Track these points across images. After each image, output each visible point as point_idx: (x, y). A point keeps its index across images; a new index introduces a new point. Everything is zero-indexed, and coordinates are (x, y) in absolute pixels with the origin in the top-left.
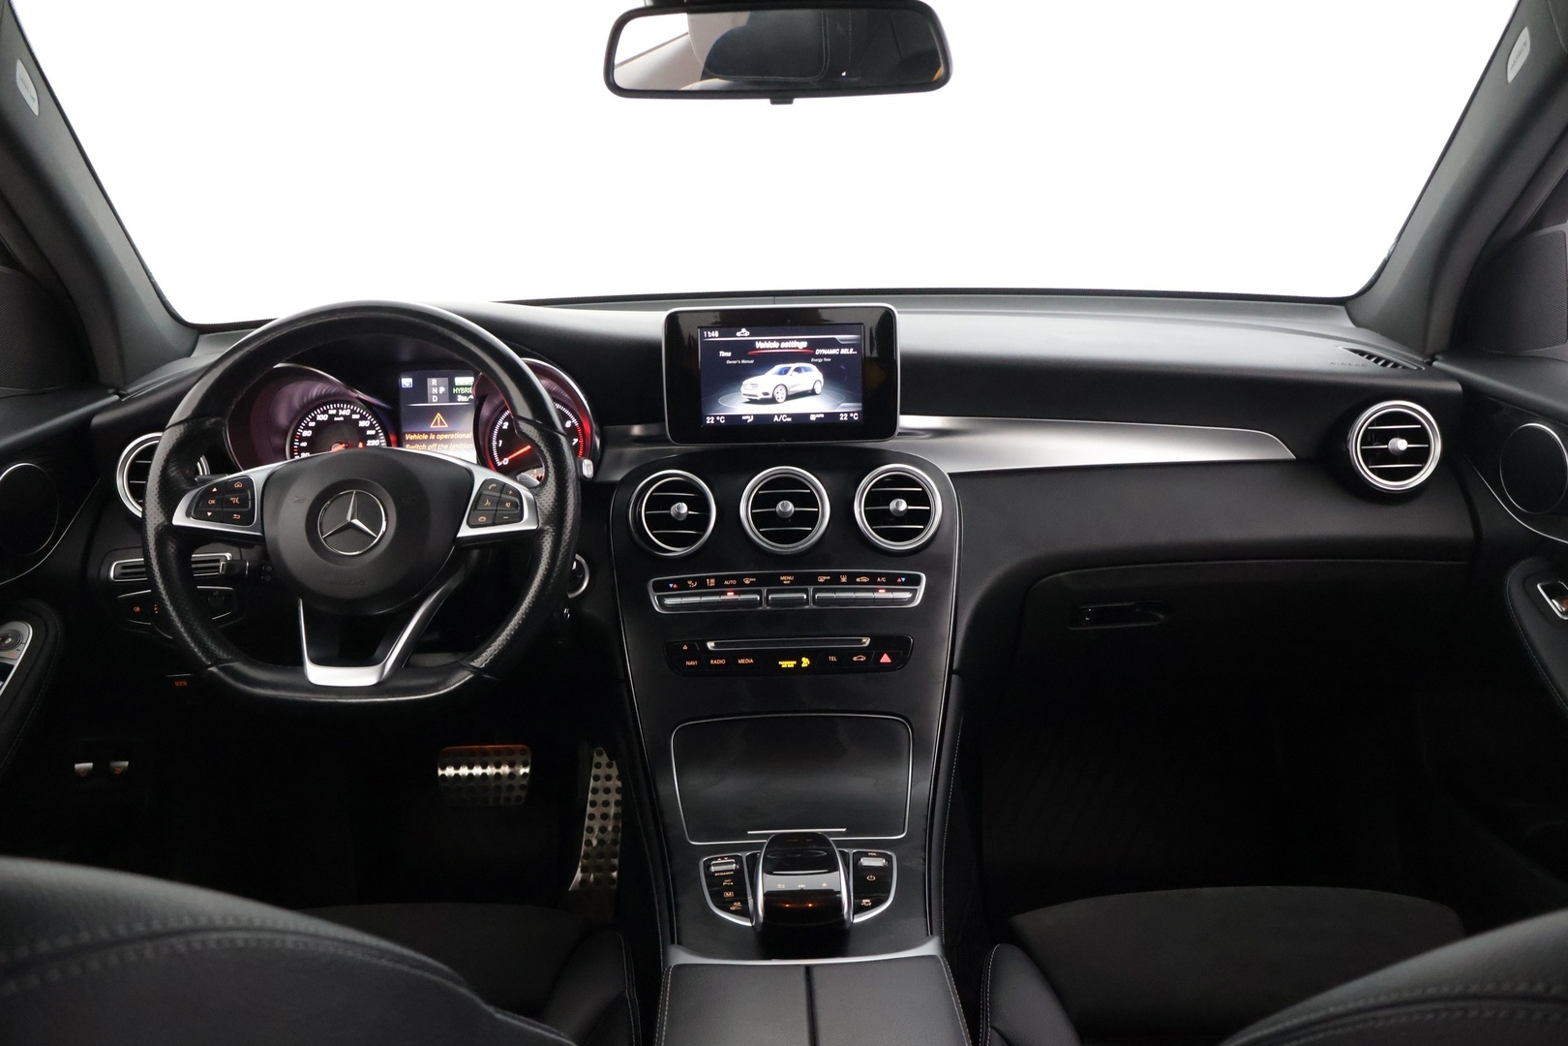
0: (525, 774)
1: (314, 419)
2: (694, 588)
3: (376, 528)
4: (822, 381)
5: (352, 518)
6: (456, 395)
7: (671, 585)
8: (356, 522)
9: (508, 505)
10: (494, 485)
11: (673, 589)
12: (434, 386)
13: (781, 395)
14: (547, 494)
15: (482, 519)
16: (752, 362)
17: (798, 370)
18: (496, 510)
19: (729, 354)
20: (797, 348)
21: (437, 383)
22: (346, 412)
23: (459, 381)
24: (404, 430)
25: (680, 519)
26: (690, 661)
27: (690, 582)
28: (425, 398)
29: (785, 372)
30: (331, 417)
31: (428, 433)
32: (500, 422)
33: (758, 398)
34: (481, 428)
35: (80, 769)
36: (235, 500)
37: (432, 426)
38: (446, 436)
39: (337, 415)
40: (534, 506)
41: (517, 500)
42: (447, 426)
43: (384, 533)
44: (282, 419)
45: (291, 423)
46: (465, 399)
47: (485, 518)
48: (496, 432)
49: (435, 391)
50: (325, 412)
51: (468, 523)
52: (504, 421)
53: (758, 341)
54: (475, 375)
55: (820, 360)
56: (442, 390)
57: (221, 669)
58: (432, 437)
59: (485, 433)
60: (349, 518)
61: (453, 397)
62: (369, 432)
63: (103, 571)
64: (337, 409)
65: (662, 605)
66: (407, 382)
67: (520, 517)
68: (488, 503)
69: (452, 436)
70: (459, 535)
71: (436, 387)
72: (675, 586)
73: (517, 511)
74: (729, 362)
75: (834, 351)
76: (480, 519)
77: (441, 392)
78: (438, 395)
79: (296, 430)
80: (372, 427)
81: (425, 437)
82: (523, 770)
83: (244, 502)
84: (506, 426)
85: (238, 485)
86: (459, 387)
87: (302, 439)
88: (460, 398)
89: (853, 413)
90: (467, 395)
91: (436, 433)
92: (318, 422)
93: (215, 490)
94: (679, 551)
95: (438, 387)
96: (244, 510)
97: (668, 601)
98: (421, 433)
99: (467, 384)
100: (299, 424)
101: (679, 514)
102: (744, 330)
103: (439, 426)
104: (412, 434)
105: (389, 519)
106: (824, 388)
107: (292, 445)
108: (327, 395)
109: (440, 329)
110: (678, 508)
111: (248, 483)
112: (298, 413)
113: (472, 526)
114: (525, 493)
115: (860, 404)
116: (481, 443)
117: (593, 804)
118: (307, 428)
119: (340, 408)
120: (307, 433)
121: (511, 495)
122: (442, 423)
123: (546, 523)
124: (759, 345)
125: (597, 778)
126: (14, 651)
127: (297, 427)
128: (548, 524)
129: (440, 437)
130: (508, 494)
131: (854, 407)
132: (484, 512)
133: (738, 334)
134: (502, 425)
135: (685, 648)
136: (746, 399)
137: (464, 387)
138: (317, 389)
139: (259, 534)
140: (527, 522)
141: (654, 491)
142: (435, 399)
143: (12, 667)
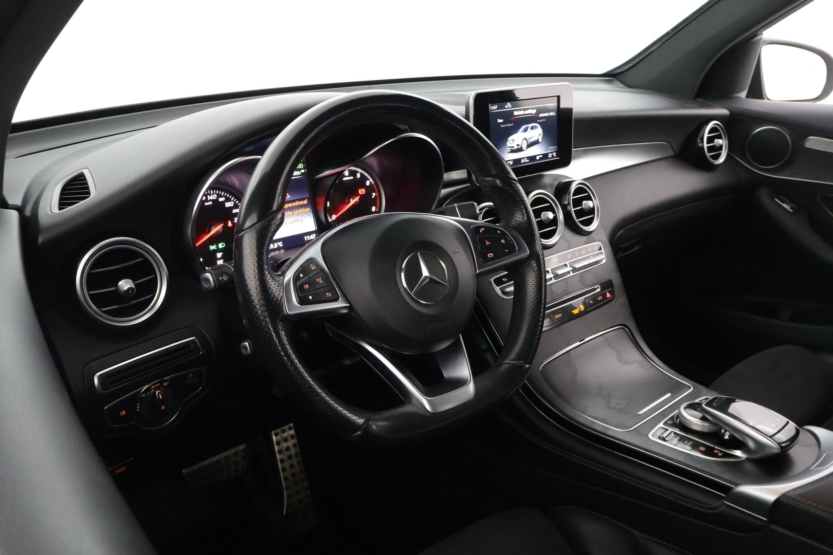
4: (542, 134)
7: (504, 279)
9: (503, 241)
10: (483, 229)
13: (524, 147)
15: (491, 255)
16: (512, 125)
17: (532, 128)
19: (502, 121)
20: (531, 114)
22: (214, 197)
29: (526, 130)
30: (203, 202)
33: (515, 149)
39: (207, 200)
41: (507, 237)
46: (299, 173)
51: (479, 261)
53: (515, 110)
55: (541, 121)
62: (234, 211)
63: (88, 386)
68: (488, 243)
70: (478, 271)
74: (502, 126)
75: (546, 115)
76: (489, 256)
80: (236, 206)
89: (554, 152)
102: (509, 104)
106: (543, 138)
113: (484, 262)
115: (556, 147)
121: (500, 234)
124: (516, 113)
130: (497, 234)
131: (554, 149)
133: (506, 107)
136: (509, 150)
140: (521, 251)
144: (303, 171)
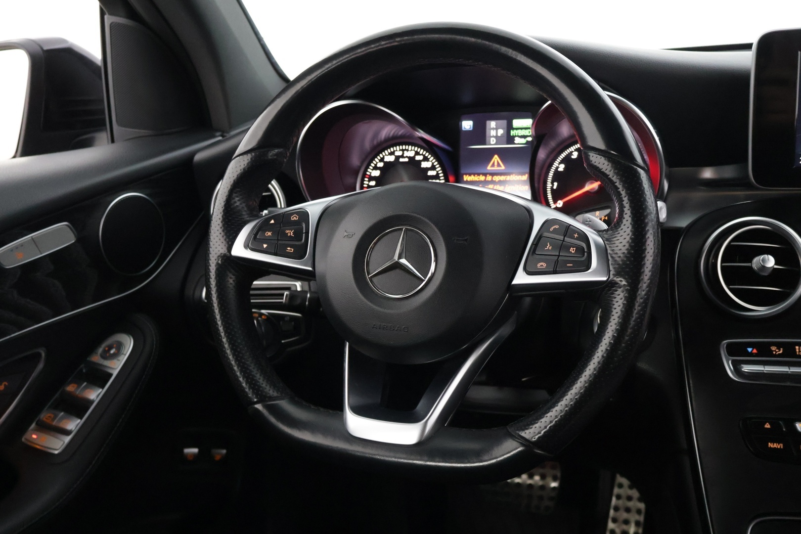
0: (554, 488)
1: (382, 160)
2: (779, 356)
3: (425, 270)
5: (400, 258)
6: (514, 137)
7: (750, 350)
8: (403, 261)
9: (572, 250)
10: (557, 227)
11: (751, 354)
12: (493, 129)
14: (621, 239)
15: (542, 265)
18: (559, 256)
21: (496, 125)
22: (411, 154)
23: (517, 123)
24: (462, 171)
25: (766, 274)
26: (773, 442)
27: (773, 348)
28: (483, 139)
30: (397, 158)
31: (485, 175)
32: (556, 164)
34: (537, 170)
35: (188, 454)
36: (290, 233)
37: (489, 168)
38: (502, 178)
39: (402, 156)
40: (604, 253)
41: (584, 245)
42: (503, 167)
43: (433, 275)
44: (355, 160)
45: (362, 163)
46: (523, 141)
47: (545, 265)
48: (551, 174)
49: (493, 133)
50: (392, 153)
51: (525, 269)
52: (560, 163)
54: (533, 117)
56: (501, 132)
57: (266, 407)
58: (489, 178)
59: (540, 175)
60: (396, 258)
61: (510, 139)
62: (431, 173)
63: (197, 294)
64: (403, 150)
65: (737, 371)
66: (467, 125)
67: (587, 266)
68: (549, 247)
69: (508, 178)
70: (515, 282)
71: (495, 129)
72: (755, 351)
73: (583, 259)
76: (539, 265)
77: (499, 135)
78: (496, 137)
79: (366, 170)
80: (433, 168)
81: (482, 178)
82: (554, 484)
83: (298, 235)
84: (562, 168)
85: (294, 218)
86: (517, 129)
87: (371, 178)
88: (517, 140)
90: (524, 137)
91: (493, 174)
92: (386, 163)
93: (272, 222)
94: (761, 311)
95: (497, 129)
96: (297, 243)
97: (746, 368)
98: (479, 174)
99: (525, 126)
100: (369, 165)
101: (763, 268)
103: (496, 168)
104: (470, 175)
105: (439, 261)
107: (362, 184)
108: (394, 138)
109: (504, 49)
110: (763, 260)
111: (304, 215)
112: (369, 153)
113: (530, 273)
114: (593, 237)
116: (536, 185)
117: (615, 520)
118: (375, 168)
119: (405, 150)
120: (376, 173)
121: (577, 239)
122: (499, 165)
123: (618, 274)
125: (619, 497)
126: (115, 361)
127: (367, 167)
128: (621, 276)
129: (496, 178)
130: (573, 238)
132: (545, 257)
134: (557, 168)
135: (767, 426)
137: (521, 129)
138: (387, 131)
139: (310, 269)
140: (595, 273)
141: (733, 240)
142: (493, 141)
143: (111, 375)
144: (530, 139)
